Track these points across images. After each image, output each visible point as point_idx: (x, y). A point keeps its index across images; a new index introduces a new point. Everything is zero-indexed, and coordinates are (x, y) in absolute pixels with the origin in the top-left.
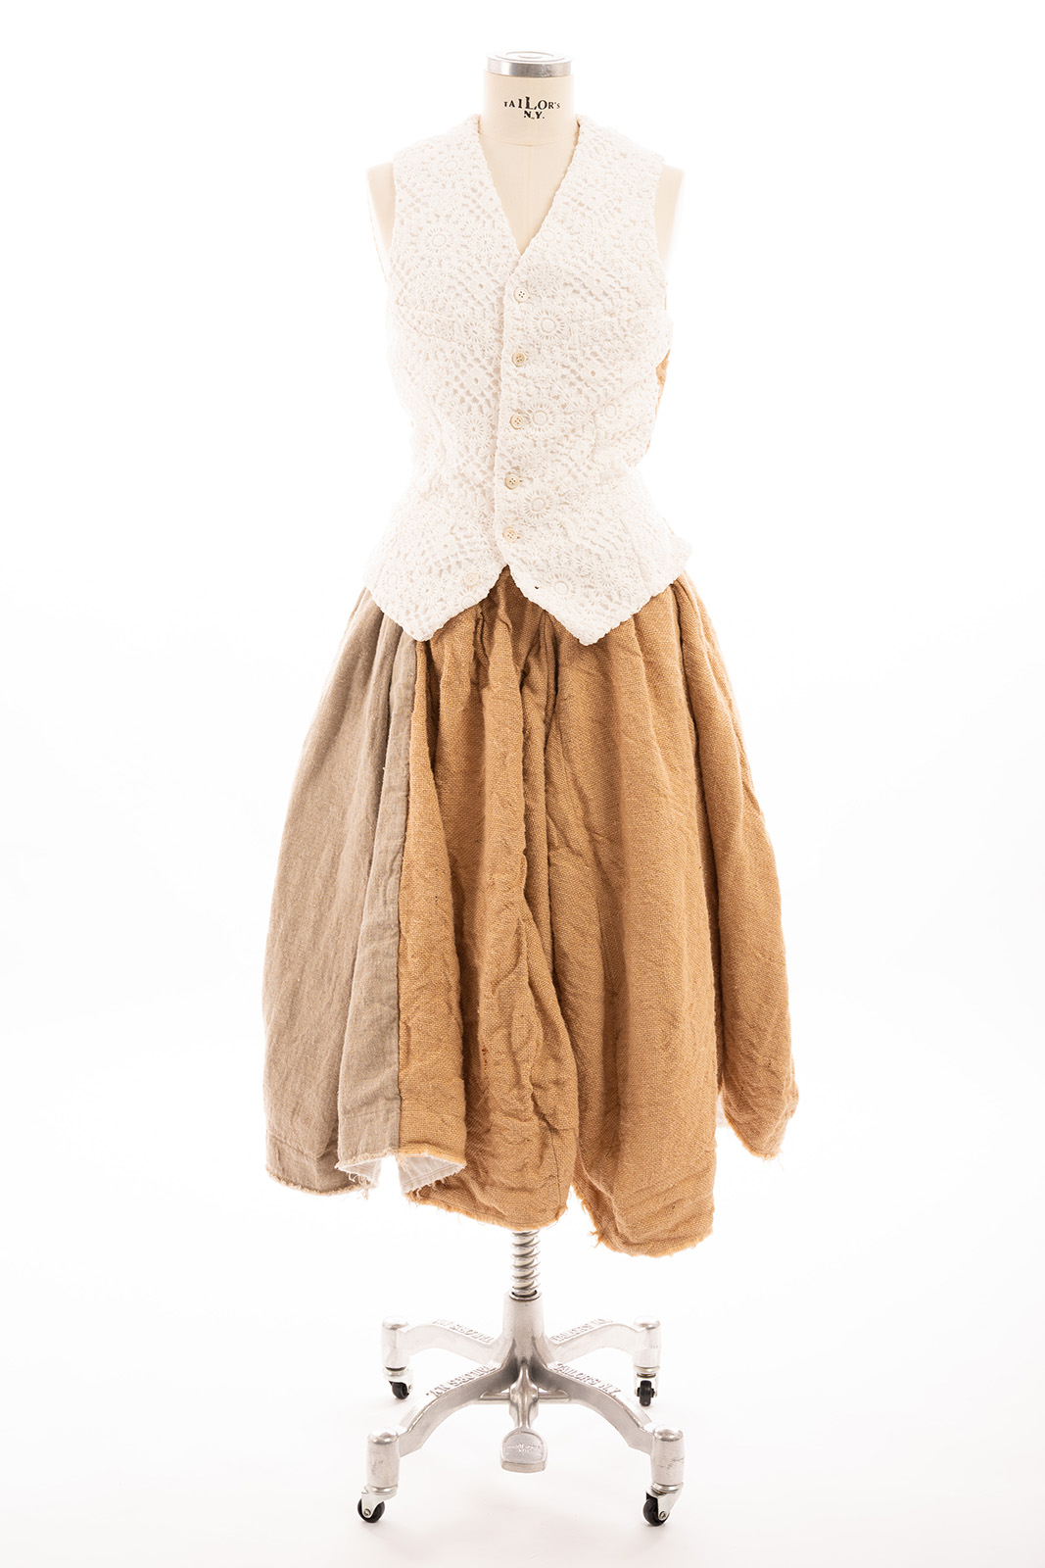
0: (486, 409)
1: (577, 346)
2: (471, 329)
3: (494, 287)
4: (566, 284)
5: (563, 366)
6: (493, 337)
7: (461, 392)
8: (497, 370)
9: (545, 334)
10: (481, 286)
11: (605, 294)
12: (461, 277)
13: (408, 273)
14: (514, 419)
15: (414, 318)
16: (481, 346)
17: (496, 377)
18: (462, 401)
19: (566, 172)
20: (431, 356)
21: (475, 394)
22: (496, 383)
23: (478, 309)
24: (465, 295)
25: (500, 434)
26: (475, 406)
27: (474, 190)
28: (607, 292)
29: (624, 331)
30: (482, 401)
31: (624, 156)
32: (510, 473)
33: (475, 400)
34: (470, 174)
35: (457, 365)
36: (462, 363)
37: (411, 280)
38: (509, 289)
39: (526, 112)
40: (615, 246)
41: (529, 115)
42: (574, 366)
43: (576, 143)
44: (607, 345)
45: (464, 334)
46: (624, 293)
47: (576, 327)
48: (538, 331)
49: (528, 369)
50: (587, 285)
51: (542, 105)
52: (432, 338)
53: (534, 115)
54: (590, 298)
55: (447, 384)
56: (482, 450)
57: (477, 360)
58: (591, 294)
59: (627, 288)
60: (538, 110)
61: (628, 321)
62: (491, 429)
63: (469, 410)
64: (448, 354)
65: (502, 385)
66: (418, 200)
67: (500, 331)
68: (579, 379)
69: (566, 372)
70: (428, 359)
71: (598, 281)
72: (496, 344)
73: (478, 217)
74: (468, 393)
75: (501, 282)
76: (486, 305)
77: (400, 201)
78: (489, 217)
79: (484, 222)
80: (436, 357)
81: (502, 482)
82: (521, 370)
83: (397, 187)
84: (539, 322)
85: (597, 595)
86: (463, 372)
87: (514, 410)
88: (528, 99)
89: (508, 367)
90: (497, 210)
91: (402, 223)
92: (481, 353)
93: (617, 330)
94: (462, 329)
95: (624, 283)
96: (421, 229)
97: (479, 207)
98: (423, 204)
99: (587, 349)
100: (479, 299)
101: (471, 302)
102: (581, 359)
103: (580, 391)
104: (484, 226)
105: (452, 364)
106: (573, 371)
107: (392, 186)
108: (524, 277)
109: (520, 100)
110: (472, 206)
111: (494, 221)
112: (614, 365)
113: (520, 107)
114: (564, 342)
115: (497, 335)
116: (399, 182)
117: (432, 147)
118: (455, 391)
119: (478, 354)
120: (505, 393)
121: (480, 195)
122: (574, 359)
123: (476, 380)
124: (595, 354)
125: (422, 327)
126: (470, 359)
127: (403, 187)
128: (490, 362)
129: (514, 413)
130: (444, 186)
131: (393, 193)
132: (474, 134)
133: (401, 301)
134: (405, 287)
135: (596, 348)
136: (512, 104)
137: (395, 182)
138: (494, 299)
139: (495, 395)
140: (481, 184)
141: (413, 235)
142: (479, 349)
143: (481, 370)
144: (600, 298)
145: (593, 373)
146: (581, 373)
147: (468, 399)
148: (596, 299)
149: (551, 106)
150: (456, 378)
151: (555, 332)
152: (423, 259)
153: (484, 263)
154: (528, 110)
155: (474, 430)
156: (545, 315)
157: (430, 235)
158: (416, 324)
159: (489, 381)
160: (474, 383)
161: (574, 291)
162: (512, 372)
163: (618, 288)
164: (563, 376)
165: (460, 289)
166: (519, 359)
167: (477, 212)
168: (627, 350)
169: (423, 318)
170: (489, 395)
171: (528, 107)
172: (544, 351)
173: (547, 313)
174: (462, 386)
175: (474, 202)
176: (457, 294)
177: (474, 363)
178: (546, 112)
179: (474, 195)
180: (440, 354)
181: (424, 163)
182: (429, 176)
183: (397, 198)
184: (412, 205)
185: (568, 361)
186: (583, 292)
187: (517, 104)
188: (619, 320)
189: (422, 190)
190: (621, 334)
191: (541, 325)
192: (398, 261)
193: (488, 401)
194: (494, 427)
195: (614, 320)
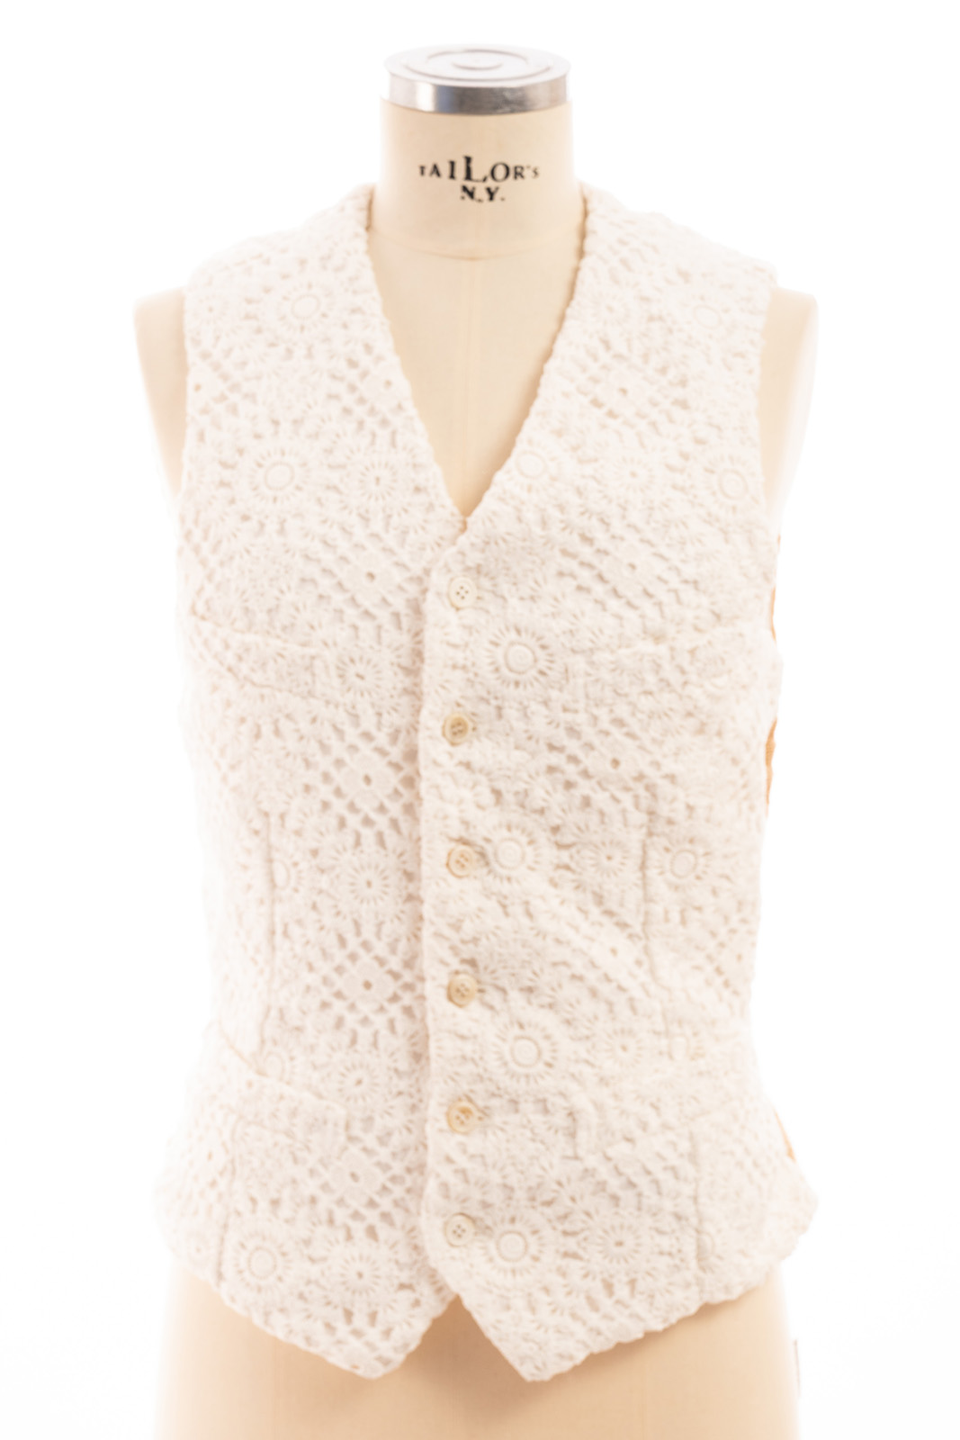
0: (391, 839)
1: (581, 705)
2: (352, 671)
3: (398, 577)
4: (561, 574)
5: (551, 747)
6: (400, 686)
7: (339, 806)
8: (412, 755)
9: (513, 676)
10: (371, 576)
11: (647, 594)
12: (328, 558)
13: (215, 550)
14: (455, 857)
15: (227, 646)
16: (373, 705)
17: (408, 769)
18: (342, 823)
19: (562, 319)
20: (267, 730)
21: (367, 808)
22: (410, 782)
23: (367, 627)
24: (338, 599)
25: (429, 892)
26: (368, 835)
27: (352, 364)
28: (651, 590)
29: (683, 672)
30: (382, 822)
31: (685, 276)
32: (457, 973)
33: (367, 822)
34: (345, 326)
35: (325, 748)
36: (334, 742)
37: (222, 564)
38: (437, 580)
39: (465, 189)
40: (675, 487)
41: (471, 194)
42: (573, 746)
43: (581, 253)
44: (646, 703)
45: (336, 682)
46: (688, 594)
47: (579, 664)
48: (497, 670)
49: (480, 750)
50: (607, 576)
51: (500, 172)
52: (266, 691)
53: (481, 193)
54: (614, 604)
55: (307, 788)
56: (387, 929)
57: (367, 736)
58: (615, 593)
59: (696, 582)
60: (491, 183)
61: (692, 652)
62: (404, 882)
63: (358, 843)
64: (304, 726)
65: (423, 787)
66: (235, 387)
67: (413, 671)
68: (586, 774)
69: (556, 759)
70: (258, 736)
71: (633, 567)
72: (405, 700)
73: (361, 424)
74: (352, 807)
75: (417, 569)
76: (384, 616)
77: (198, 388)
78: (384, 423)
79: (374, 435)
80: (277, 732)
81: (443, 992)
82: (462, 752)
83: (192, 355)
84: (499, 653)
85: (586, 1276)
86: (339, 763)
87: (451, 839)
88: (468, 160)
89: (433, 747)
90: (400, 407)
91: (201, 437)
92: (374, 719)
93: (669, 672)
94: (333, 672)
95: (689, 571)
96: (241, 452)
97: (362, 401)
98: (246, 396)
99: (603, 714)
100: (367, 604)
101: (351, 614)
102: (589, 733)
103: (587, 802)
104: (373, 443)
105: (313, 747)
106: (573, 759)
107: (181, 353)
108: (474, 558)
109: (452, 164)
110: (349, 399)
111: (394, 433)
112: (660, 743)
113: (452, 176)
114: (554, 694)
115: (408, 682)
116: (197, 342)
117: (267, 262)
118: (326, 805)
119: (368, 723)
120: (429, 806)
121: (364, 375)
122: (573, 731)
123: (368, 780)
124: (619, 722)
125: (244, 669)
126: (352, 735)
127: (205, 356)
128: (394, 737)
129: (453, 845)
130: (289, 352)
131: (183, 368)
132: (357, 235)
133: (201, 608)
134: (210, 577)
135: (622, 711)
136: (436, 170)
137: (188, 345)
138: (399, 603)
139: (409, 809)
140: (368, 348)
141: (225, 465)
142: (371, 712)
143: (376, 757)
144: (636, 602)
145: (616, 763)
146: (588, 761)
147: (353, 821)
148: (629, 604)
149: (518, 174)
150: (326, 777)
151: (534, 672)
152: (246, 518)
153: (377, 526)
154: (469, 185)
155: (369, 884)
156: (513, 635)
157: (260, 465)
158: (230, 658)
159: (394, 780)
160: (363, 785)
161: (580, 588)
162: (443, 759)
163: (675, 582)
164: (551, 769)
165: (325, 584)
166: (457, 730)
167: (360, 411)
168: (690, 714)
169: (247, 650)
170: (395, 809)
171: (468, 176)
172: (512, 713)
173: (518, 632)
174: (338, 792)
175: (352, 388)
176: (321, 597)
177: (361, 744)
178: (507, 187)
179: (353, 375)
180: (286, 726)
181: (249, 301)
182: (259, 331)
183: (191, 381)
184: (223, 398)
185: (561, 738)
186: (599, 589)
187: (445, 170)
188: (672, 649)
189: (244, 364)
190: (675, 678)
191: (506, 657)
192: (196, 522)
193: (394, 824)
194: (410, 876)
195: (663, 649)
